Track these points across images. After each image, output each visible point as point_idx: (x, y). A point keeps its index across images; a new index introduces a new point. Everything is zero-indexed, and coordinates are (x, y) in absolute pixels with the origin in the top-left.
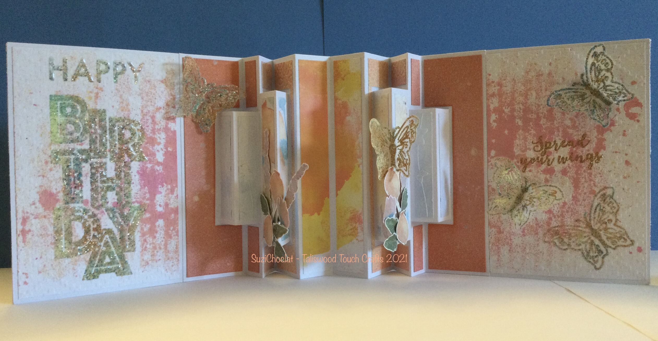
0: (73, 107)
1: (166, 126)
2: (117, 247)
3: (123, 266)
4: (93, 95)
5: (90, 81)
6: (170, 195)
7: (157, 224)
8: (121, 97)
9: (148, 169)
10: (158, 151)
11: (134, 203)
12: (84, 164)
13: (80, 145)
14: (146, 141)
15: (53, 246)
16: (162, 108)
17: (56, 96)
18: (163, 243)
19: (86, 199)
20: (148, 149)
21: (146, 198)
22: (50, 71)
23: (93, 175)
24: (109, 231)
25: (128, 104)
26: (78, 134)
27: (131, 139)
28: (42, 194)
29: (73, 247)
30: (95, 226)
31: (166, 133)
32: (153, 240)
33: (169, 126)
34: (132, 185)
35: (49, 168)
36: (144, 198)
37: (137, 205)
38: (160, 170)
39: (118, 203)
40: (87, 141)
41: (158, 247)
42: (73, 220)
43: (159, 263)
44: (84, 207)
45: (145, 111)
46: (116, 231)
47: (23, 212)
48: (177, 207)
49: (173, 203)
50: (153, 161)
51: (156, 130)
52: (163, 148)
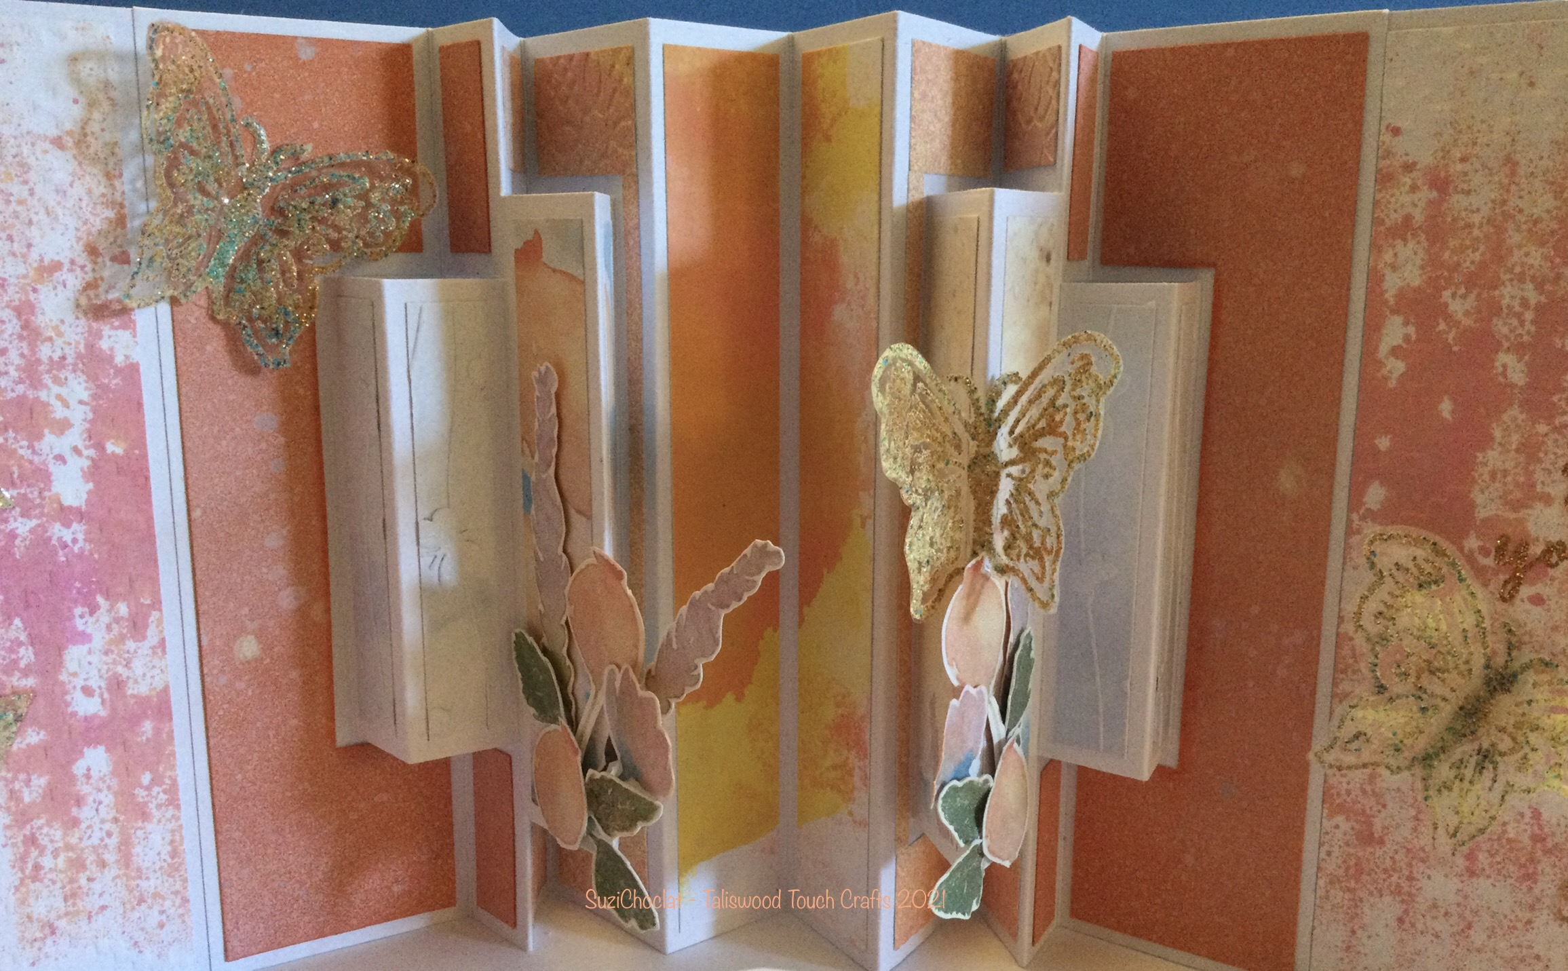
1: (90, 347)
6: (131, 645)
7: (79, 768)
9: (17, 542)
10: (61, 459)
16: (67, 266)
18: (113, 842)
20: (12, 453)
21: (22, 664)
31: (92, 377)
32: (65, 835)
33: (104, 345)
36: (11, 668)
38: (75, 541)
41: (90, 859)
43: (100, 921)
48: (166, 690)
49: (144, 675)
50: (41, 506)
51: (42, 368)
52: (81, 446)
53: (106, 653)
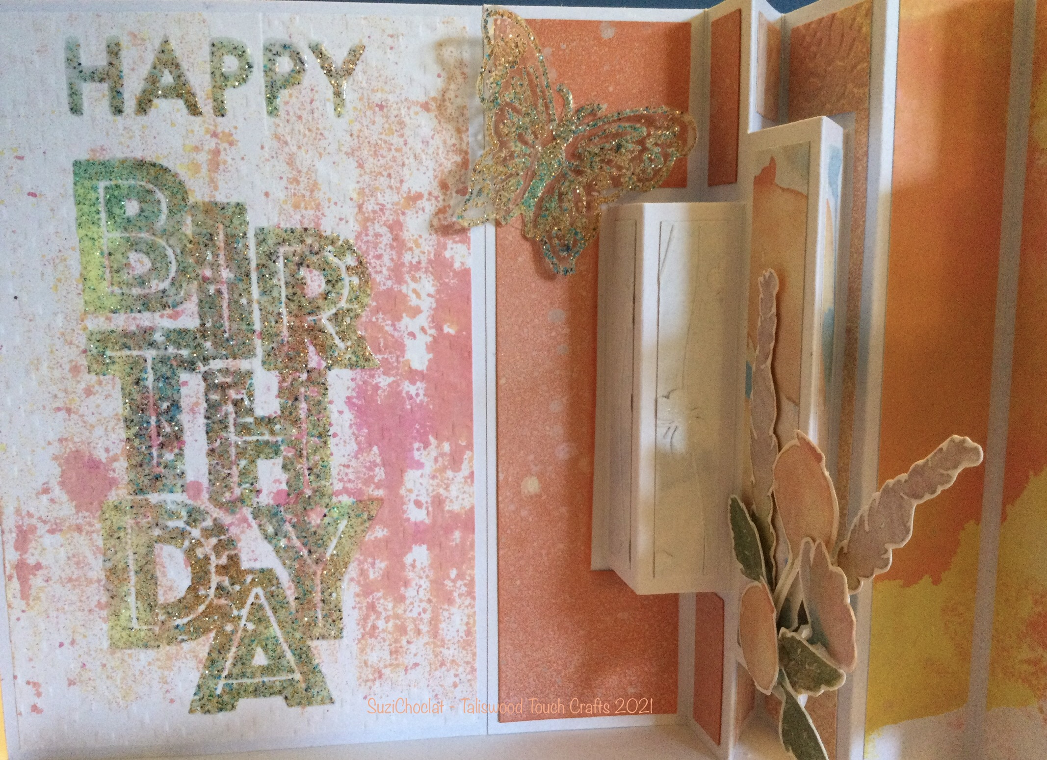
0: (145, 196)
1: (438, 255)
2: (289, 625)
3: (307, 680)
4: (203, 158)
5: (194, 109)
6: (450, 474)
7: (408, 559)
8: (291, 162)
9: (379, 392)
10: (412, 335)
11: (337, 493)
12: (184, 376)
13: (170, 317)
14: (374, 304)
15: (104, 613)
16: (426, 196)
17: (90, 163)
18: (427, 617)
19: (192, 479)
20: (381, 329)
21: (376, 480)
22: (71, 86)
23: (212, 407)
24: (266, 577)
25: (315, 184)
26: (166, 284)
27: (325, 296)
28: (67, 460)
29: (162, 617)
30: (224, 560)
31: (438, 277)
32: (395, 606)
33: (448, 254)
34: (331, 442)
35: (83, 385)
36: (369, 481)
37: (346, 500)
38: (417, 395)
39: (289, 495)
40: (191, 306)
41: (410, 627)
42: (159, 540)
43: (413, 675)
44: (189, 502)
45: (370, 206)
46: (284, 576)
47: (18, 512)
48: (472, 510)
49: (457, 497)
50: (397, 368)
51: (405, 269)
52: (426, 326)
53: (434, 477)
